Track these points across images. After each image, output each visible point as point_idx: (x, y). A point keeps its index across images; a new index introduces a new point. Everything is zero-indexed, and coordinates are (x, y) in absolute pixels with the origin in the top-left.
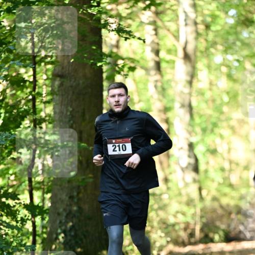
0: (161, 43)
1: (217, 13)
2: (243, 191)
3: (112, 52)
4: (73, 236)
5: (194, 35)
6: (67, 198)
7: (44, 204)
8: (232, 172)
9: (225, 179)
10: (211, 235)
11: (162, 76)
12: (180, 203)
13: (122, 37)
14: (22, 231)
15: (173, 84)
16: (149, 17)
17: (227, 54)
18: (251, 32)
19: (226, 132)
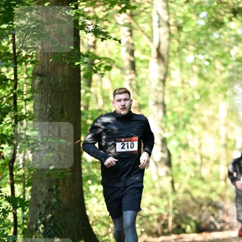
0: (136, 43)
1: (189, 15)
2: (214, 184)
3: (89, 52)
4: (52, 227)
5: (167, 36)
6: (47, 191)
7: (24, 196)
8: (203, 166)
9: (196, 172)
10: (183, 226)
11: (136, 75)
12: (154, 195)
13: (99, 38)
14: (4, 222)
15: (147, 83)
16: (125, 19)
17: (198, 54)
18: (221, 34)
19: (197, 128)
